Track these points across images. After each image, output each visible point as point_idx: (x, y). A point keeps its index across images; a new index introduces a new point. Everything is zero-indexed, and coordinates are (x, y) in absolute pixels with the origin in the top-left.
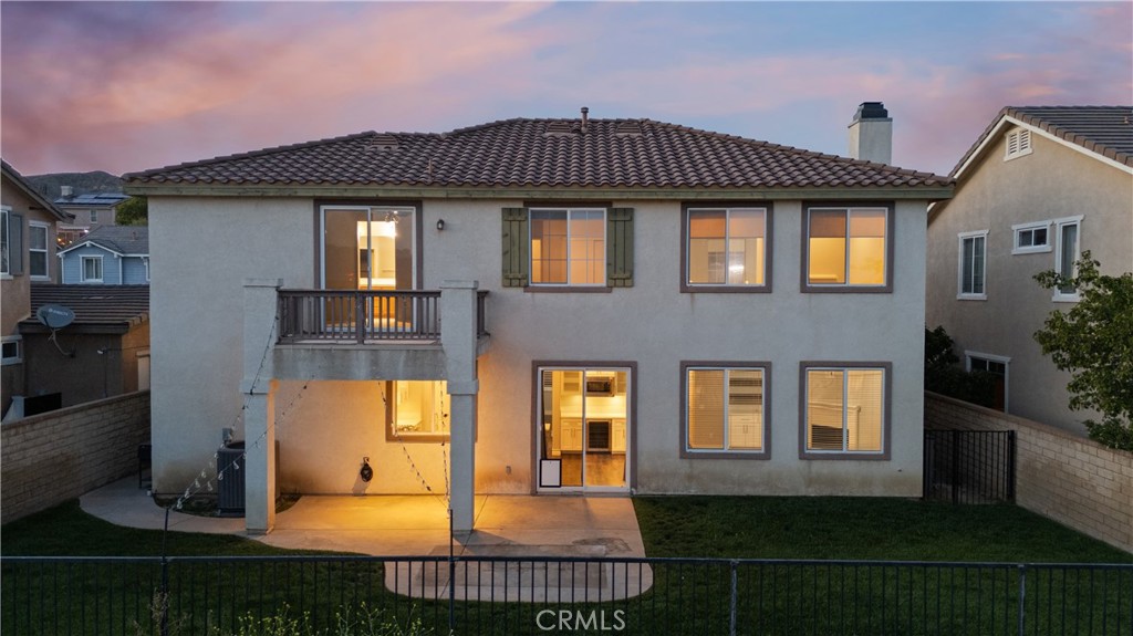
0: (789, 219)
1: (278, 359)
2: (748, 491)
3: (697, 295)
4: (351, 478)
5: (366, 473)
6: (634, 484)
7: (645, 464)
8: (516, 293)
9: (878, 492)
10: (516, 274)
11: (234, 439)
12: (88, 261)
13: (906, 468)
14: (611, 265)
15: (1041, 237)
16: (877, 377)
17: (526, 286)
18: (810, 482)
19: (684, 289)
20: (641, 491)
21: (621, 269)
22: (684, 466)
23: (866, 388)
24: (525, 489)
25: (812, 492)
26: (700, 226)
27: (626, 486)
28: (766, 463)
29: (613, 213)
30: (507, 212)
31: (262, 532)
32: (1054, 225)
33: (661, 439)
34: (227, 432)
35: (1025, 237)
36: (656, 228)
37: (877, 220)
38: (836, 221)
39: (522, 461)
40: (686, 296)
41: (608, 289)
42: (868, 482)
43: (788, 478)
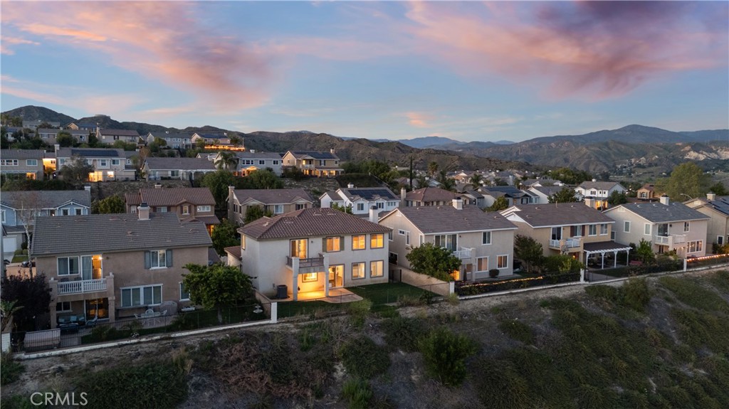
0: (368, 236)
2: (362, 285)
5: (299, 289)
6: (344, 286)
7: (346, 283)
8: (325, 253)
9: (382, 282)
10: (325, 250)
11: (277, 284)
13: (386, 278)
14: (341, 247)
15: (403, 233)
16: (381, 262)
18: (372, 281)
19: (353, 250)
20: (346, 287)
21: (342, 247)
22: (352, 281)
23: (380, 264)
25: (372, 283)
26: (354, 238)
28: (365, 279)
29: (341, 237)
30: (323, 239)
32: (406, 232)
33: (348, 277)
34: (274, 285)
35: (401, 232)
36: (348, 239)
37: (382, 236)
38: (375, 237)
41: (340, 251)
42: (380, 281)
43: (369, 281)
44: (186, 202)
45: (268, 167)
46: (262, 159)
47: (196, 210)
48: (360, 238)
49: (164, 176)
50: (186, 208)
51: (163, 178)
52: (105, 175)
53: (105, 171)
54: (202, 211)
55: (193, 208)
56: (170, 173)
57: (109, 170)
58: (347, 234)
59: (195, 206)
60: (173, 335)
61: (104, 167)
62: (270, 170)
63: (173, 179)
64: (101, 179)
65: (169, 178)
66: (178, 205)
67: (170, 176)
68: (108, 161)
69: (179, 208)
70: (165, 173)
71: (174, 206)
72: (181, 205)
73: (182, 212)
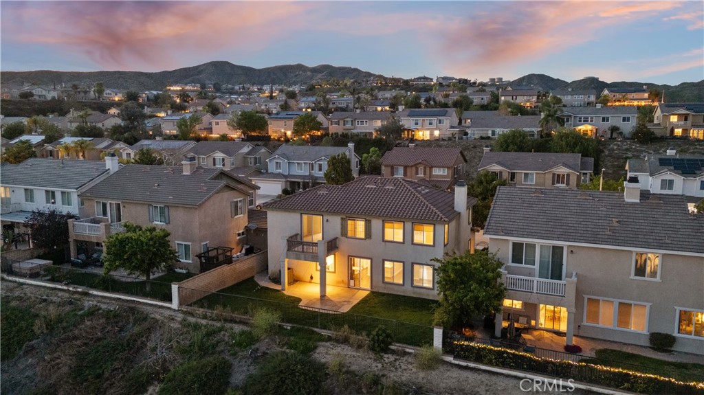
0: (408, 225)
1: (287, 255)
2: (399, 293)
3: (387, 243)
4: (308, 279)
5: (312, 278)
6: (372, 288)
7: (374, 284)
8: (344, 238)
9: (431, 298)
10: (344, 233)
12: (277, 163)
14: (366, 233)
16: (431, 268)
17: (346, 237)
18: (414, 293)
19: (383, 241)
20: (373, 290)
21: (368, 235)
22: (383, 285)
24: (347, 286)
25: (414, 296)
26: (387, 224)
27: (369, 287)
28: (403, 287)
29: (366, 221)
30: (342, 218)
31: (284, 290)
33: (378, 278)
36: (376, 224)
37: (431, 228)
38: (421, 227)
39: (346, 280)
40: (383, 243)
41: (365, 239)
42: (428, 295)
43: (408, 291)
44: (420, 163)
45: (614, 124)
46: (606, 116)
47: (431, 172)
48: (396, 225)
49: (484, 136)
50: (421, 169)
51: (482, 138)
52: (431, 134)
53: (432, 131)
54: (437, 173)
55: (428, 170)
56: (490, 132)
57: (436, 129)
58: (378, 217)
59: (431, 168)
60: (91, 292)
61: (431, 127)
62: (614, 129)
63: (492, 139)
64: (428, 138)
65: (488, 138)
66: (412, 166)
67: (490, 135)
68: (435, 120)
69: (414, 169)
70: (485, 132)
71: (409, 166)
72: (416, 166)
73: (417, 173)
